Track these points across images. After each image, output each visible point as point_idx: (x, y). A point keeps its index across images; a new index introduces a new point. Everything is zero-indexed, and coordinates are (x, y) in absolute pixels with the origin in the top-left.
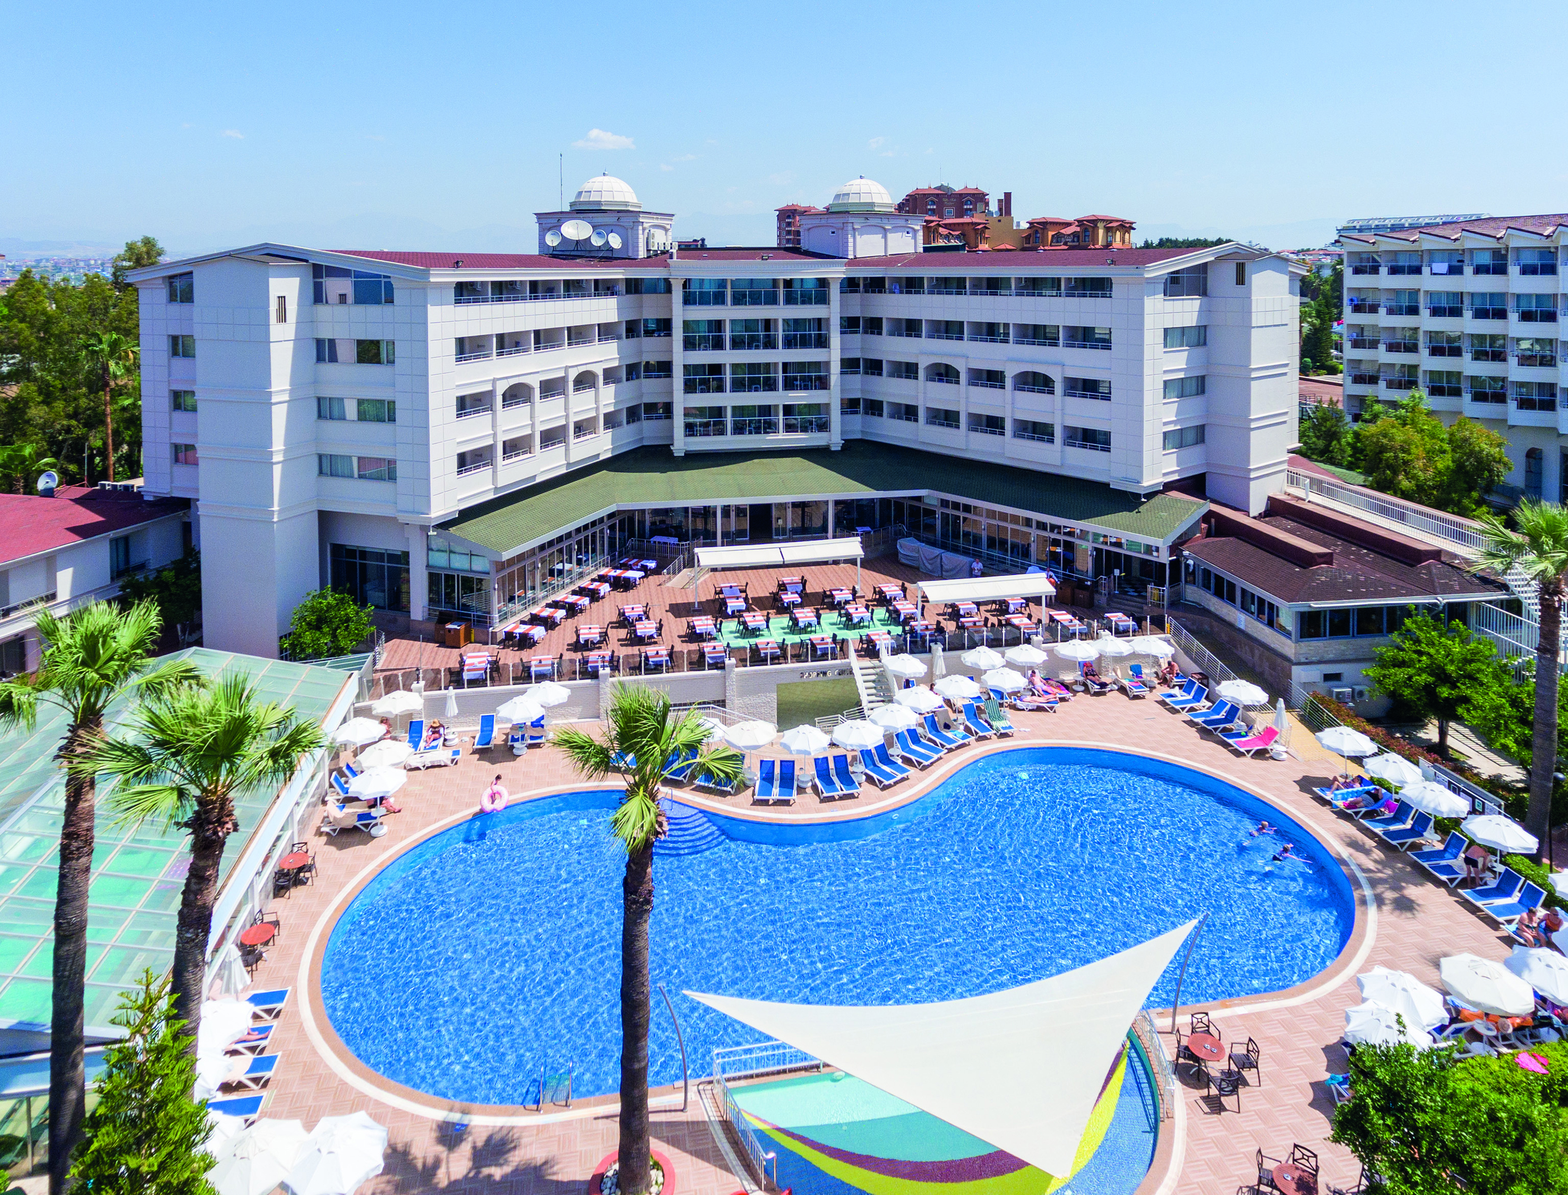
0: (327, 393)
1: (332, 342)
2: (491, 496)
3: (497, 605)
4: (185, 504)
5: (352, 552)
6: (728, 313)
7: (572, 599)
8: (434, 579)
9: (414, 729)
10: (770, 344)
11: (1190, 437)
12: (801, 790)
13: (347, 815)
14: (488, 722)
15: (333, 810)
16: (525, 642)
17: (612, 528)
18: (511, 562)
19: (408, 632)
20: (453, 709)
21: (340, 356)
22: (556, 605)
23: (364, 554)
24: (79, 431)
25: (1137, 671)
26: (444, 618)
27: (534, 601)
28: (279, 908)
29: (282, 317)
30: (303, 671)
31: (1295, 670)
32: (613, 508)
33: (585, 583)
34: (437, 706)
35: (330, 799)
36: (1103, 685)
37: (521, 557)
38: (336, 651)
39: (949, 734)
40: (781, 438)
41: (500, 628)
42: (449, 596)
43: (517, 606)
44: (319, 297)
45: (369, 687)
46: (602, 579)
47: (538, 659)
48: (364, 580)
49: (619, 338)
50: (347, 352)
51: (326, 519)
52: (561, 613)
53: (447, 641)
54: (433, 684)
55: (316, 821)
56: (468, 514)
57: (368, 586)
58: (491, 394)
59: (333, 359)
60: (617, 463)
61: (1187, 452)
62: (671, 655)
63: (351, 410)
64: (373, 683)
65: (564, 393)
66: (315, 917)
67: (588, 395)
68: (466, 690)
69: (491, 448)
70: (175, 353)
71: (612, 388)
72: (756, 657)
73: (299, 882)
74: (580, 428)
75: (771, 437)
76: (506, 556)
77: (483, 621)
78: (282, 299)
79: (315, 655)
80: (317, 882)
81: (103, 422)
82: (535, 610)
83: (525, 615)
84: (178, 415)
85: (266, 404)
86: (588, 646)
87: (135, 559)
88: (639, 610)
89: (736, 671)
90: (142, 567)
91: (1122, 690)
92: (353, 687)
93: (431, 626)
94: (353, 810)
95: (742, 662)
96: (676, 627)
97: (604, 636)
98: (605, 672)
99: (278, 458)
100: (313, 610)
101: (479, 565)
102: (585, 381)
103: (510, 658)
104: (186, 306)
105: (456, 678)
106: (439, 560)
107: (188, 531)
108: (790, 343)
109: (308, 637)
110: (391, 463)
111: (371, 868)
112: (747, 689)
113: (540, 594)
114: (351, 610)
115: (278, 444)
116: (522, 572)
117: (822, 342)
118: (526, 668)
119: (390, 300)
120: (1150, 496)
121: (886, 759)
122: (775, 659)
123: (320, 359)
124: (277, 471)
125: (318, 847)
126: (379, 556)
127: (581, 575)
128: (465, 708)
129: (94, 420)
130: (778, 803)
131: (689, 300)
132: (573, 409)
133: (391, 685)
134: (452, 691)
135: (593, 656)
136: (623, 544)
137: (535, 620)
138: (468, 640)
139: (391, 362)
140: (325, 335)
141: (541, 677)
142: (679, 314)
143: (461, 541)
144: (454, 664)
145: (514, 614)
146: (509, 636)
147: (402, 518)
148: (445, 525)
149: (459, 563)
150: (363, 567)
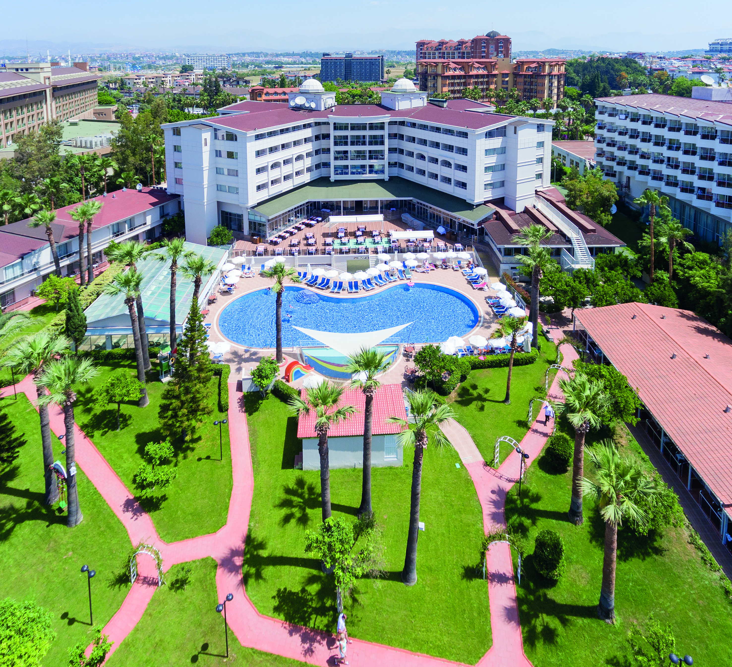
0: (219, 166)
1: (220, 151)
2: (268, 198)
3: (268, 231)
4: (179, 196)
5: (227, 213)
6: (349, 133)
7: (292, 230)
8: (250, 223)
9: (243, 267)
10: (364, 143)
11: (498, 185)
12: (343, 290)
13: (225, 288)
14: (263, 266)
15: (221, 286)
16: (276, 243)
17: (307, 207)
18: (273, 219)
19: (243, 238)
20: (253, 262)
21: (222, 155)
22: (287, 232)
23: (230, 214)
24: (144, 165)
25: (459, 262)
26: (253, 235)
27: (280, 231)
28: (209, 307)
29: (206, 145)
30: (213, 249)
31: (501, 265)
32: (307, 201)
33: (297, 225)
34: (249, 261)
35: (221, 284)
36: (446, 266)
37: (276, 217)
38: (223, 244)
39: (391, 278)
40: (368, 176)
41: (269, 239)
42: (255, 229)
43: (274, 232)
44: (216, 137)
45: (231, 255)
46: (303, 223)
47: (278, 249)
48: (231, 221)
49: (312, 141)
50: (224, 154)
51: (219, 204)
52: (287, 235)
53: (254, 242)
54: (248, 255)
55: (217, 289)
56: (260, 204)
57: (232, 223)
58: (267, 166)
59: (220, 156)
60: (312, 183)
61: (496, 190)
62: (316, 250)
63: (226, 172)
64: (232, 254)
65: (292, 162)
66: (217, 310)
67: (301, 162)
68: (257, 257)
69: (267, 183)
70: (175, 150)
71: (310, 158)
72: (341, 252)
73: (213, 303)
74: (298, 173)
75: (364, 175)
76: (270, 218)
77: (264, 236)
78: (206, 139)
79: (217, 245)
80: (218, 303)
81: (151, 162)
82: (280, 233)
83: (277, 235)
84: (176, 169)
85: (202, 170)
86: (294, 246)
87: (166, 212)
88: (311, 235)
89: (334, 256)
90: (168, 215)
91: (453, 268)
92: (227, 254)
93: (249, 237)
94: (226, 287)
95: (336, 253)
96: (321, 240)
97: (299, 243)
98: (296, 254)
99: (205, 186)
100: (216, 231)
101: (264, 220)
102: (299, 158)
103: (270, 248)
104: (178, 137)
105: (254, 253)
106: (252, 217)
107: (180, 205)
108: (371, 143)
109: (215, 239)
110: (237, 189)
111: (231, 301)
112: (338, 260)
113: (282, 228)
114: (227, 231)
115: (206, 182)
116: (276, 222)
117: (382, 143)
118: (274, 252)
119: (236, 140)
120: (478, 206)
121: (370, 283)
122: (347, 253)
123: (217, 156)
124: (206, 190)
125: (218, 295)
126: (235, 215)
127: (296, 222)
128: (256, 261)
129: (148, 161)
130: (337, 293)
131: (335, 128)
132: (295, 168)
133: (237, 254)
134: (253, 257)
135: (293, 249)
136: (311, 211)
137: (280, 237)
138: (260, 242)
139: (237, 158)
140: (218, 149)
141: (279, 254)
142: (333, 133)
143: (258, 213)
144: (255, 250)
145: (273, 234)
146: (272, 241)
147: (241, 205)
148: (253, 207)
149: (258, 218)
150: (230, 218)
